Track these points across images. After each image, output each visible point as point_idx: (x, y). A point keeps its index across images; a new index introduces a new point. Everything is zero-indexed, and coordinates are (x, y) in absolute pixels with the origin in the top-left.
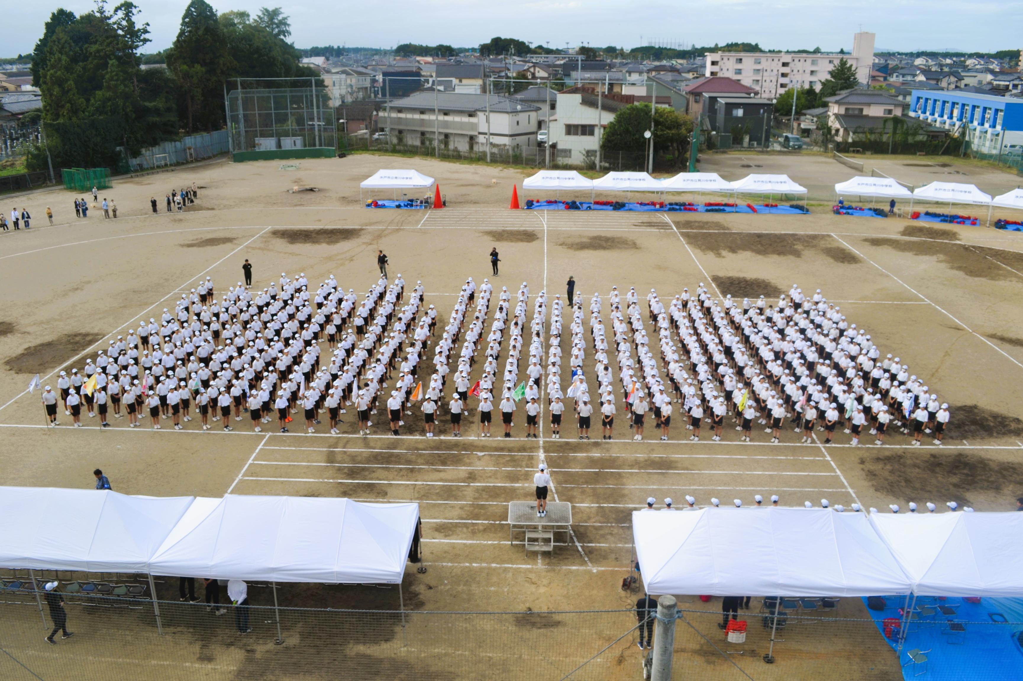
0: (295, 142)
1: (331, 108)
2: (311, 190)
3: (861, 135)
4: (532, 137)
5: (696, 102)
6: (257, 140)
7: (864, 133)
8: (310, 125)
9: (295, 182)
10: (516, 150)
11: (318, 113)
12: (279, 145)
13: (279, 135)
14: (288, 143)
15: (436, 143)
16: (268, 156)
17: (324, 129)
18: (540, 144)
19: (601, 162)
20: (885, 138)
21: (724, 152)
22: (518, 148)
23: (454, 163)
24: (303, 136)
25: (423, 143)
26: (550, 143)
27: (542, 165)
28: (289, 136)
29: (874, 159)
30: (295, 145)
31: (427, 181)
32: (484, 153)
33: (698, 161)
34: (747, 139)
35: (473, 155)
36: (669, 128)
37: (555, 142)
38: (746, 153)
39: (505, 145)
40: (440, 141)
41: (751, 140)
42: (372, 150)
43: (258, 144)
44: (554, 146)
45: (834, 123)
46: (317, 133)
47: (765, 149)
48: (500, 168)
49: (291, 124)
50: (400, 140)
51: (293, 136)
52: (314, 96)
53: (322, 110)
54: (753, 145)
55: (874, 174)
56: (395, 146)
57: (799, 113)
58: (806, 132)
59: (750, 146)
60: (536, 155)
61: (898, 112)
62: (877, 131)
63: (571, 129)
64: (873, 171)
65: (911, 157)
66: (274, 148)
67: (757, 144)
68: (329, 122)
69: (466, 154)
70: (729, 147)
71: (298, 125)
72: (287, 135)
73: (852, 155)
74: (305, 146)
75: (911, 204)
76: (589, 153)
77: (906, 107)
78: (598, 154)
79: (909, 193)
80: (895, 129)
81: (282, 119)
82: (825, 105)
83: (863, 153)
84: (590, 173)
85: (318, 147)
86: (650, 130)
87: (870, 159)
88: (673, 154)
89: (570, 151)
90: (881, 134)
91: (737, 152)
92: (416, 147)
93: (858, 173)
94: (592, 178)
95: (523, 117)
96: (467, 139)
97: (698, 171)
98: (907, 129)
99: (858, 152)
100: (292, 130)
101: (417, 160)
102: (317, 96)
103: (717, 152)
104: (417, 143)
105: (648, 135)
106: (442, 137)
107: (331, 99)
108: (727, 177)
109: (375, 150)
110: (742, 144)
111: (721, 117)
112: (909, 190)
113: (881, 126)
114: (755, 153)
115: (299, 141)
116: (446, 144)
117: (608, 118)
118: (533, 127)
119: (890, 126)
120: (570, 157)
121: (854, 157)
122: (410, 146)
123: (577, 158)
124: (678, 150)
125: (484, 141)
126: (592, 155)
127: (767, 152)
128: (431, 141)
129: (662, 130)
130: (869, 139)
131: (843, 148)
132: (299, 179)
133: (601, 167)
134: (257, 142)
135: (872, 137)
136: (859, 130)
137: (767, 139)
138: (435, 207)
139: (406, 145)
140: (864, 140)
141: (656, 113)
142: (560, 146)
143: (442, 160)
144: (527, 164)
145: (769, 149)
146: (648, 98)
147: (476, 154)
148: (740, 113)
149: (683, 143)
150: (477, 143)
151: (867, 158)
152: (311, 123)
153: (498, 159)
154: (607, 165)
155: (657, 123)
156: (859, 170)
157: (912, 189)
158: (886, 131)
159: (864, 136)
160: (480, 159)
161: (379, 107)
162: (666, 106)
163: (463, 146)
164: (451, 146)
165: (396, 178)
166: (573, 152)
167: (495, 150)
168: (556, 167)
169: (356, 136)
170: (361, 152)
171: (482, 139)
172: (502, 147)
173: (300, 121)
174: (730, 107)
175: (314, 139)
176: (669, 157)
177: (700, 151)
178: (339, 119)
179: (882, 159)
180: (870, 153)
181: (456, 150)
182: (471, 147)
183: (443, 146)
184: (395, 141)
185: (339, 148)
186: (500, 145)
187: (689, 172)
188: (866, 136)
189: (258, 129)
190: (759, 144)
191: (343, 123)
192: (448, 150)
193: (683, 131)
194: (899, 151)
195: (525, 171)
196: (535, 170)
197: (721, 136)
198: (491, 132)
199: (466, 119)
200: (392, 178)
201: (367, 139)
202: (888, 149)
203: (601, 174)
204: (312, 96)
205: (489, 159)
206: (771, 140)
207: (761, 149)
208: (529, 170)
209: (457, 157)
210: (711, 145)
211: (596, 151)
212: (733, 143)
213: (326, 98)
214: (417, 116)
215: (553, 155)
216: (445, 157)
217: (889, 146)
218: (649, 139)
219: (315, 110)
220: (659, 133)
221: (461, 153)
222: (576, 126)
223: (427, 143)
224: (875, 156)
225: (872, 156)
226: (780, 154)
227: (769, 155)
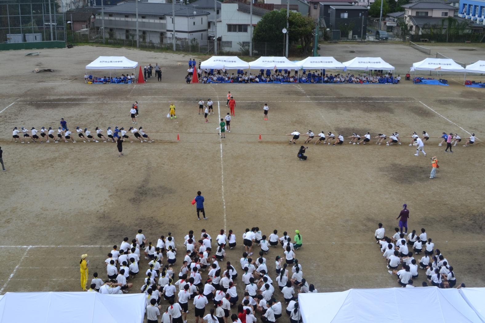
0: (36, 37)
1: (62, 13)
2: (49, 70)
3: (427, 30)
4: (204, 33)
5: (315, 8)
6: (8, 36)
7: (429, 28)
8: (46, 25)
9: (38, 65)
10: (193, 42)
11: (53, 17)
12: (24, 39)
13: (25, 32)
14: (31, 38)
15: (137, 38)
16: (17, 47)
17: (57, 27)
18: (209, 38)
19: (253, 50)
20: (443, 32)
21: (336, 43)
22: (194, 41)
23: (150, 51)
24: (42, 32)
25: (127, 37)
26: (217, 37)
27: (212, 53)
28: (32, 33)
29: (437, 45)
30: (36, 39)
31: (133, 64)
32: (171, 45)
33: (319, 49)
34: (351, 33)
35: (163, 46)
36: (300, 27)
37: (220, 36)
38: (351, 43)
39: (185, 39)
40: (140, 37)
41: (353, 34)
42: (91, 43)
43: (9, 39)
44: (219, 39)
45: (409, 22)
46: (52, 31)
47: (363, 40)
48: (183, 55)
49: (33, 25)
50: (111, 35)
51: (35, 33)
52: (50, 5)
53: (55, 14)
54: (355, 37)
55: (438, 56)
56: (107, 39)
57: (385, 16)
58: (390, 29)
59: (353, 38)
60: (207, 45)
61: (451, 14)
62: (438, 27)
63: (231, 28)
64: (437, 54)
65: (461, 44)
66: (20, 41)
67: (358, 37)
68: (60, 23)
69: (159, 45)
70: (339, 39)
71: (38, 25)
72: (30, 32)
73: (422, 43)
74: (43, 40)
75: (465, 76)
76: (244, 44)
77: (456, 10)
78: (251, 44)
79: (463, 68)
80: (450, 25)
81: (26, 21)
82: (403, 10)
83: (429, 42)
84: (245, 58)
85: (52, 41)
86: (286, 28)
87: (434, 46)
88: (302, 44)
89: (231, 42)
90: (441, 29)
91: (345, 43)
92: (123, 40)
93: (428, 56)
94: (248, 61)
95: (198, 19)
96: (159, 35)
97: (319, 56)
98: (458, 25)
99: (426, 41)
100: (34, 28)
101: (123, 49)
102: (52, 5)
103: (331, 43)
104: (124, 37)
105: (284, 31)
106: (141, 34)
107: (60, 7)
108: (341, 59)
109: (93, 43)
110: (348, 37)
111: (333, 18)
112: (462, 66)
113: (440, 23)
114: (356, 43)
115: (39, 36)
116: (144, 38)
117: (256, 20)
118: (205, 26)
119: (446, 23)
120: (231, 47)
121: (423, 45)
122: (119, 40)
123: (236, 48)
124: (305, 42)
125: (171, 36)
126: (246, 46)
127: (365, 42)
128: (133, 36)
129: (295, 28)
130: (433, 33)
131: (416, 39)
132: (40, 63)
133: (253, 53)
134: (8, 37)
135: (435, 31)
136: (426, 27)
137: (365, 34)
138: (138, 82)
139: (116, 39)
140: (429, 33)
141: (290, 16)
142: (224, 39)
143: (141, 50)
144: (201, 52)
145: (365, 40)
146: (283, 6)
147: (165, 45)
148: (346, 15)
149: (308, 37)
150: (166, 37)
151: (433, 46)
152: (47, 24)
153: (181, 49)
154: (256, 52)
155: (291, 23)
156: (428, 54)
157: (464, 66)
158: (445, 27)
159: (429, 30)
160: (168, 48)
161: (96, 12)
162: (295, 11)
163: (156, 40)
164: (148, 40)
165: (111, 62)
166: (233, 44)
167: (179, 42)
168: (221, 54)
169: (79, 33)
170: (84, 44)
171: (169, 35)
172: (183, 40)
173: (39, 22)
174: (339, 12)
175: (50, 35)
176: (299, 46)
177: (319, 42)
178: (67, 21)
179: (443, 45)
180: (434, 42)
181: (151, 42)
182: (162, 40)
183: (141, 40)
184: (107, 36)
185: (68, 41)
186: (183, 39)
187: (314, 56)
188: (431, 31)
189: (9, 28)
190: (359, 36)
191: (70, 24)
192: (145, 42)
193: (309, 28)
194: (453, 40)
195: (200, 57)
196: (207, 56)
197: (333, 31)
198: (176, 29)
199: (157, 21)
200: (109, 62)
201: (87, 35)
202: (446, 39)
203: (253, 58)
204: (48, 5)
205: (174, 48)
206: (367, 34)
207: (361, 40)
208: (203, 56)
209: (152, 47)
210: (326, 38)
211: (249, 43)
212: (341, 37)
213: (58, 6)
214: (123, 19)
215: (219, 45)
216: (145, 47)
217: (446, 37)
218: (286, 34)
219: (50, 14)
220: (292, 30)
221: (155, 45)
222: (235, 26)
223: (131, 38)
224: (437, 44)
225: (435, 44)
226: (373, 43)
227: (366, 44)
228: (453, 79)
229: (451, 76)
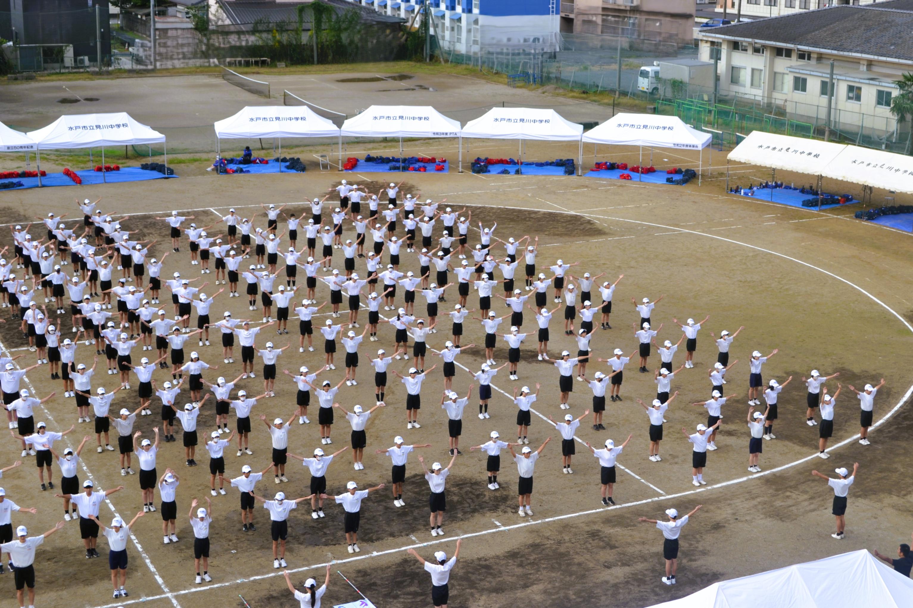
3: (264, 35)
7: (269, 31)
20: (305, 38)
21: (31, 78)
29: (294, 73)
34: (69, 52)
38: (71, 76)
41: (77, 54)
45: (218, 17)
47: (104, 69)
54: (82, 61)
55: (287, 100)
57: (165, 3)
59: (78, 64)
62: (291, 28)
64: (285, 95)
65: (349, 66)
67: (90, 60)
70: (39, 69)
73: (255, 69)
75: (340, 146)
79: (334, 127)
80: (318, 22)
83: (272, 64)
87: (285, 74)
90: (296, 31)
91: (54, 77)
93: (262, 100)
98: (338, 21)
99: (264, 63)
103: (16, 79)
110: (62, 61)
111: (17, 15)
112: (334, 123)
113: (295, 17)
114: (86, 76)
119: (310, 17)
121: (258, 73)
127: (109, 73)
130: (279, 42)
135: (285, 38)
136: (260, 28)
137: (106, 51)
140: (271, 43)
145: (110, 68)
151: (280, 74)
156: (263, 95)
157: (338, 121)
158: (306, 26)
159: (270, 36)
179: (305, 73)
180: (283, 64)
188: (274, 37)
190: (93, 59)
194: (330, 58)
197: (21, 48)
202: (312, 57)
206: (115, 51)
207: (97, 69)
212: (45, 62)
217: (312, 50)
224: (293, 69)
225: (287, 69)
226: (131, 75)
227: (112, 79)
228: (316, 157)
229: (311, 148)
